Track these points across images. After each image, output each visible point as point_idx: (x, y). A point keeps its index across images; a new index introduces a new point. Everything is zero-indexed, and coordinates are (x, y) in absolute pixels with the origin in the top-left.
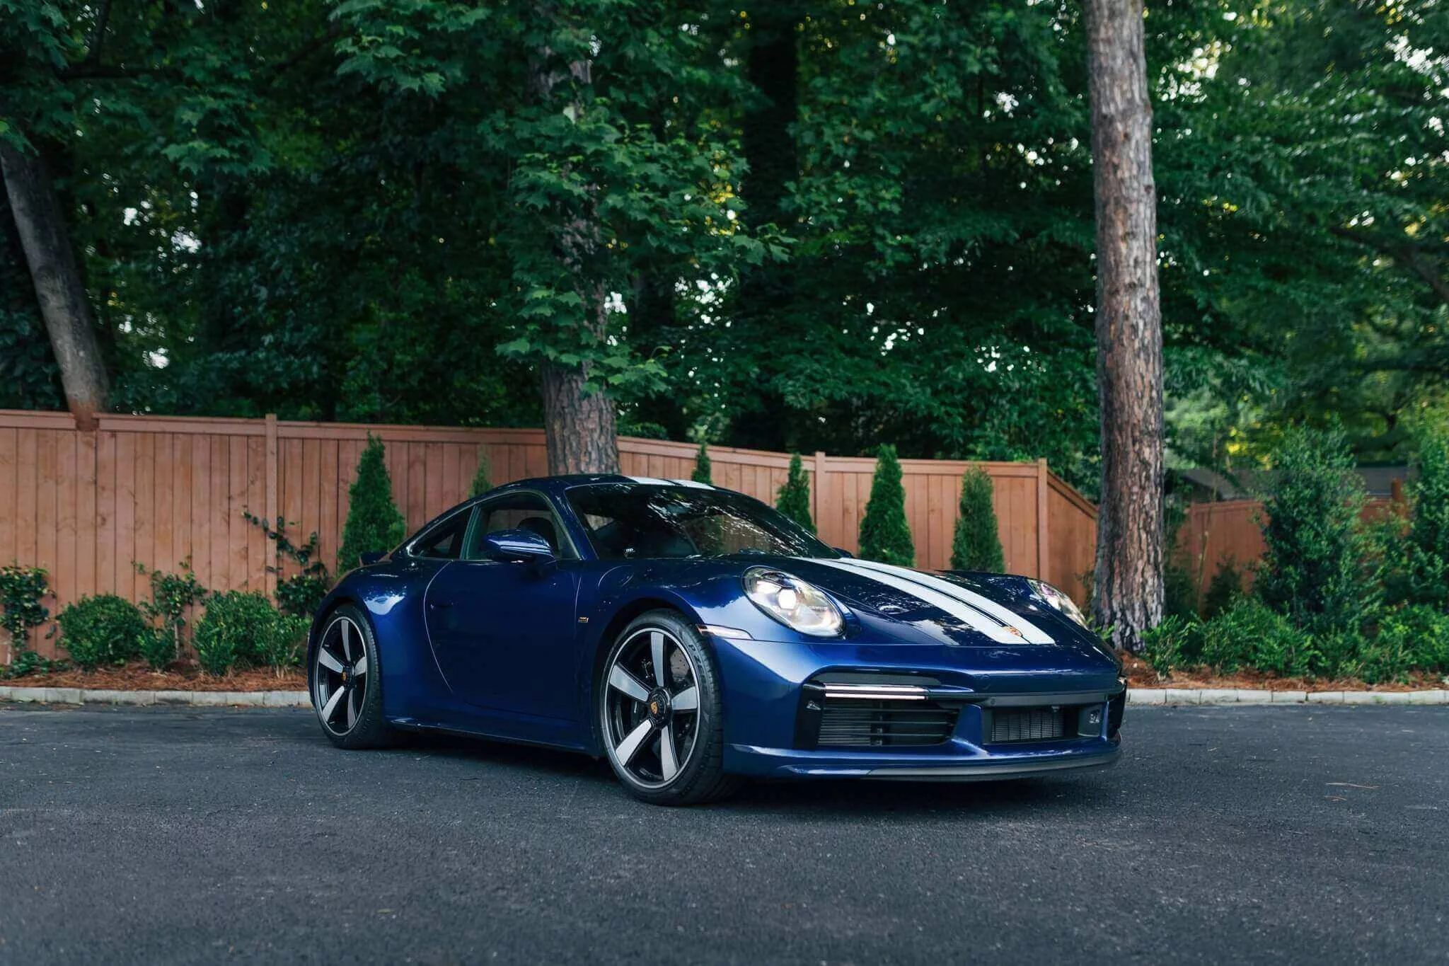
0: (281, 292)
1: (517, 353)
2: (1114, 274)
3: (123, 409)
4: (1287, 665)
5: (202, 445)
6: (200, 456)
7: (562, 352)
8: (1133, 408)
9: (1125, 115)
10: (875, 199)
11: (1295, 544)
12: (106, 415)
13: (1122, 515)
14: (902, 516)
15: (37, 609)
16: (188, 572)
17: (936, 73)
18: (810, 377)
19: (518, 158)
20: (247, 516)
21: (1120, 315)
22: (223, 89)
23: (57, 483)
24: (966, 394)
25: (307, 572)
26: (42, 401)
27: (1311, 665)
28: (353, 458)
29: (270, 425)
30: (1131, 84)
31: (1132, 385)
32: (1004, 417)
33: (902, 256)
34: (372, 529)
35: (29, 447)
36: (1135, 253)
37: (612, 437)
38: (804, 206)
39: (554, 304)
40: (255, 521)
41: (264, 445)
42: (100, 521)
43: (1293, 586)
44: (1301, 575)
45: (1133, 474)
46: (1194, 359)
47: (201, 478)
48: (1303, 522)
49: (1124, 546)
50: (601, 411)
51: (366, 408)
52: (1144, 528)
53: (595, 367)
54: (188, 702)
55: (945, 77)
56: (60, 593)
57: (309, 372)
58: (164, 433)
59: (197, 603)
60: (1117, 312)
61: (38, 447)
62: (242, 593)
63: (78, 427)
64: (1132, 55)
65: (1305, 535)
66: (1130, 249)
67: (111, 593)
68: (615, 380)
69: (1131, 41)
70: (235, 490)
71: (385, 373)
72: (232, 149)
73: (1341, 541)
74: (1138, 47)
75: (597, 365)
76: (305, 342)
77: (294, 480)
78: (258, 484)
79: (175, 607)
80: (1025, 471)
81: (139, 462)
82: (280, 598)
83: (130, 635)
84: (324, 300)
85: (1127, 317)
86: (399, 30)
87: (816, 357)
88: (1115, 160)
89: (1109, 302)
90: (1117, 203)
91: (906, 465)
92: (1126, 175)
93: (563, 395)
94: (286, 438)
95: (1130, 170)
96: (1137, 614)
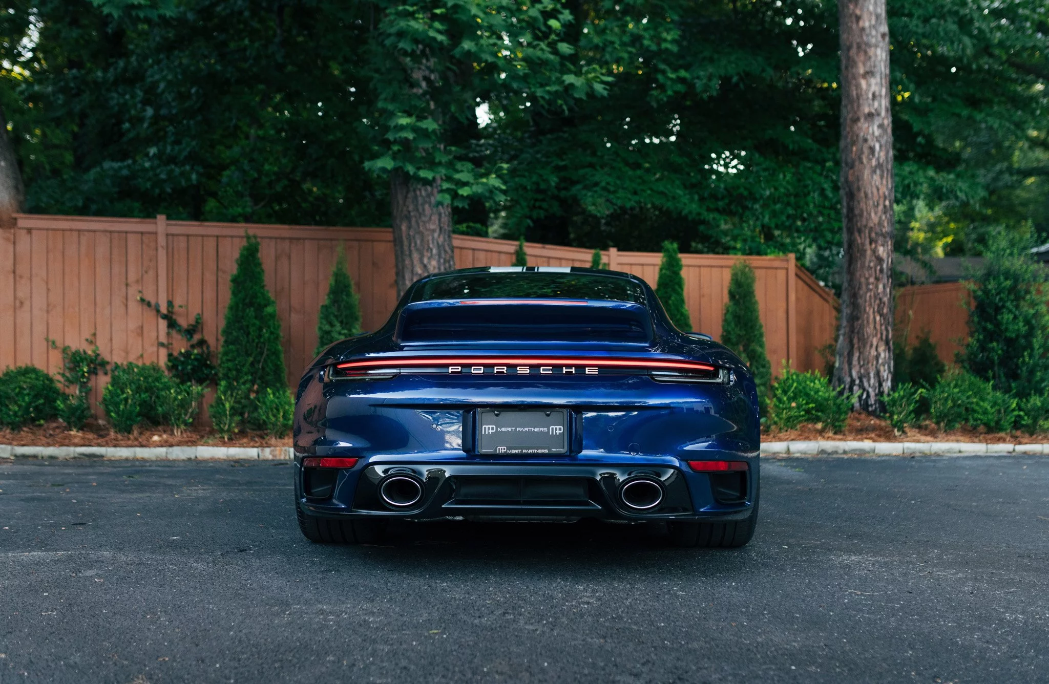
0: (163, 112)
1: (384, 170)
2: (855, 105)
3: (36, 210)
4: (997, 423)
5: (103, 240)
6: (102, 250)
7: (419, 168)
8: (869, 214)
10: (659, 40)
11: (998, 324)
12: (22, 215)
13: (860, 301)
14: (683, 301)
16: (93, 347)
18: (605, 189)
19: (386, 8)
20: (142, 300)
21: (861, 139)
24: (727, 201)
25: (193, 346)
28: (232, 252)
29: (161, 224)
31: (870, 195)
32: (757, 219)
33: (680, 88)
34: (251, 312)
36: (873, 88)
37: (449, 237)
38: (601, 45)
39: (415, 129)
40: (149, 304)
41: (156, 241)
42: (18, 304)
43: (996, 358)
44: (1002, 349)
45: (870, 268)
46: (911, 173)
47: (102, 269)
48: (1004, 307)
49: (862, 327)
50: (440, 215)
51: (239, 210)
52: (879, 312)
53: (446, 181)
54: (102, 456)
57: (189, 179)
58: (71, 230)
59: (100, 372)
60: (857, 136)
62: (140, 364)
65: (1007, 317)
66: (869, 85)
67: (29, 364)
68: (464, 192)
70: (132, 277)
71: (255, 180)
73: (1034, 322)
75: (449, 179)
76: (185, 153)
77: (181, 271)
78: (151, 273)
79: (83, 376)
80: (777, 264)
81: (51, 255)
82: (170, 369)
83: (50, 401)
84: (199, 118)
85: (866, 140)
88: (858, 12)
89: (851, 128)
90: (859, 47)
91: (686, 259)
92: (867, 24)
93: (409, 201)
94: (173, 235)
95: (870, 21)
96: (872, 381)
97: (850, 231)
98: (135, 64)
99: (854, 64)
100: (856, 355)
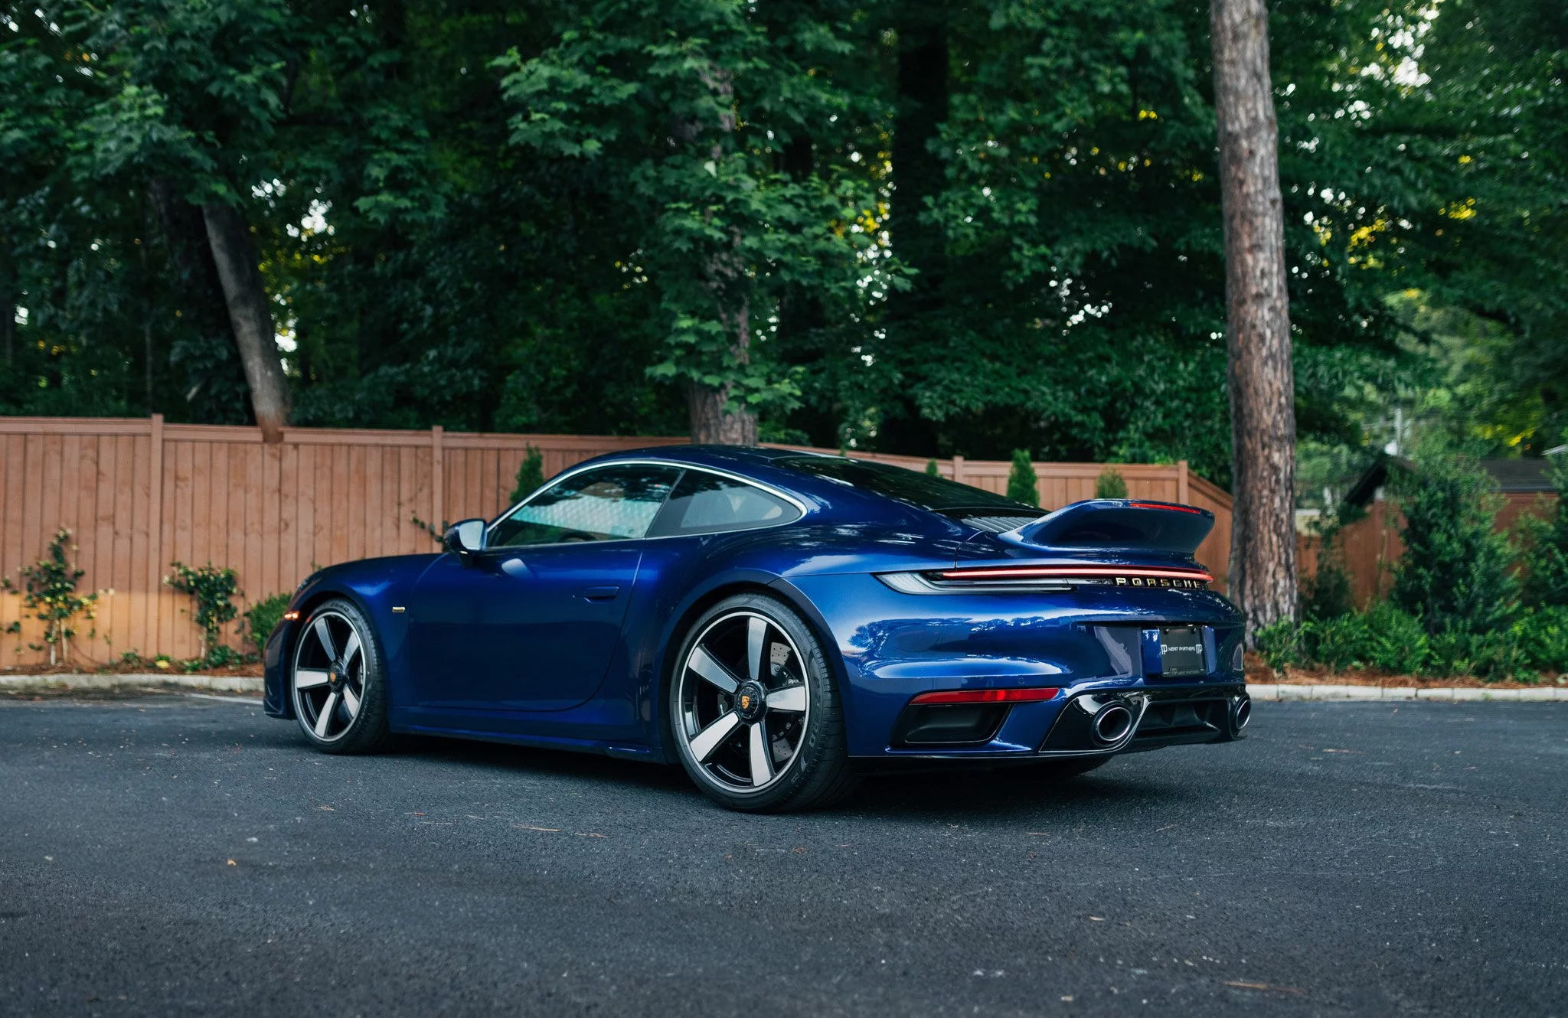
0: (444, 310)
1: (665, 376)
2: (1241, 284)
3: (303, 423)
4: (1400, 663)
5: (375, 456)
6: (373, 466)
7: (705, 374)
8: (1261, 414)
9: (1250, 133)
10: (1012, 211)
11: (1429, 546)
12: (289, 429)
13: (1252, 518)
15: (228, 606)
17: (1068, 91)
18: (946, 388)
20: (415, 521)
21: (1248, 326)
22: (405, 146)
23: (246, 492)
24: (1109, 398)
26: (233, 416)
27: (1426, 663)
28: (513, 466)
29: (436, 437)
30: (1255, 104)
31: (1261, 392)
32: (1148, 419)
35: (221, 458)
36: (1262, 264)
38: (942, 220)
39: (698, 332)
40: (423, 526)
41: (431, 455)
42: (283, 526)
43: (1427, 588)
44: (1434, 577)
45: (1262, 478)
47: (373, 487)
48: (1437, 524)
49: (1255, 549)
50: (743, 422)
51: (524, 419)
52: (1275, 530)
53: (735, 387)
55: (1076, 95)
56: (248, 593)
57: (471, 385)
58: (341, 444)
60: (1244, 321)
61: (229, 457)
63: (265, 440)
64: (1256, 75)
65: (1439, 538)
66: (1256, 261)
68: (753, 399)
69: (1254, 63)
70: (405, 496)
71: (542, 385)
72: (412, 199)
73: (1474, 543)
74: (1263, 67)
75: (738, 385)
76: (467, 357)
77: (458, 488)
78: (426, 491)
80: (1165, 474)
81: (318, 473)
84: (484, 316)
85: (1254, 326)
86: (562, 106)
87: (957, 364)
88: (1241, 175)
89: (1237, 314)
90: (1243, 216)
91: (1040, 469)
92: (1252, 189)
93: (708, 408)
94: (451, 448)
95: (1255, 185)
96: (1269, 615)
97: (1239, 436)
98: (416, 257)
99: (1238, 236)
100: (1249, 583)
